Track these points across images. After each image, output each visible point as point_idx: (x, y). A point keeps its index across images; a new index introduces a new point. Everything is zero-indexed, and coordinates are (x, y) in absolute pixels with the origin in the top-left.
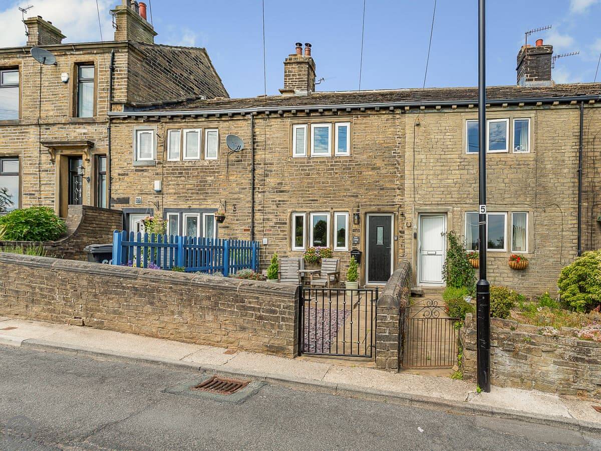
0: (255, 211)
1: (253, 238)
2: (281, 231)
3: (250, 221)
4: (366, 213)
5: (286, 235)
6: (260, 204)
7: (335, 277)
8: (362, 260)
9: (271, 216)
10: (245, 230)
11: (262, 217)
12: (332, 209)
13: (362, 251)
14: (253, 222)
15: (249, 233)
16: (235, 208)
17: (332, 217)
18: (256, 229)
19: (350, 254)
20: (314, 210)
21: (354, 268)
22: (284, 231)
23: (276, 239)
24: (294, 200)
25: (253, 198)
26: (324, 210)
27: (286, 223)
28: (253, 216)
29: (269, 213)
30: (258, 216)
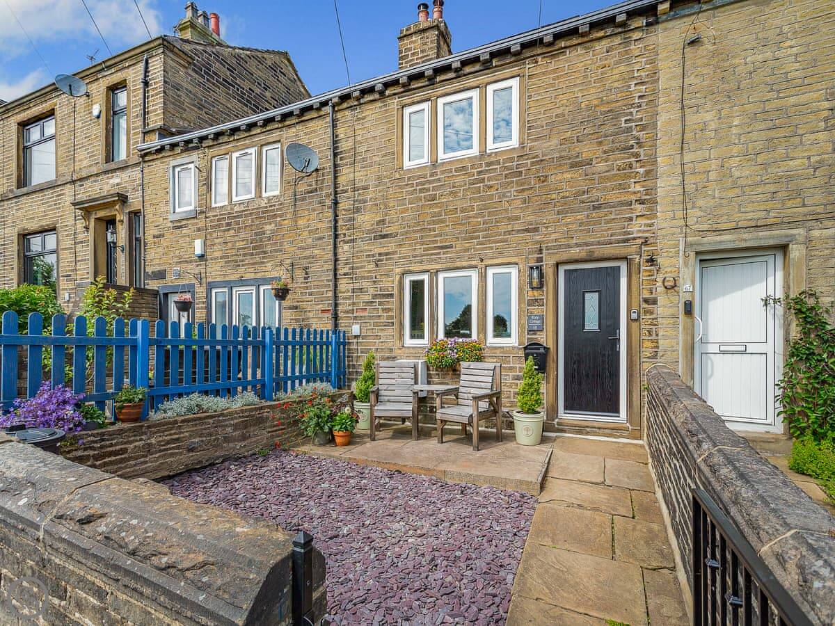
0: (338, 277)
1: (336, 325)
2: (383, 310)
3: (331, 294)
4: (557, 265)
5: (391, 317)
6: (346, 264)
7: (491, 404)
8: (551, 365)
9: (365, 284)
10: (323, 311)
11: (350, 287)
12: (482, 260)
13: (550, 345)
14: (336, 297)
15: (330, 315)
16: (307, 274)
17: (483, 278)
18: (340, 308)
19: (521, 353)
20: (444, 266)
21: (531, 385)
22: (390, 310)
23: (376, 324)
24: (406, 251)
25: (335, 254)
26: (465, 264)
27: (391, 296)
28: (336, 286)
29: (363, 278)
30: (344, 285)
